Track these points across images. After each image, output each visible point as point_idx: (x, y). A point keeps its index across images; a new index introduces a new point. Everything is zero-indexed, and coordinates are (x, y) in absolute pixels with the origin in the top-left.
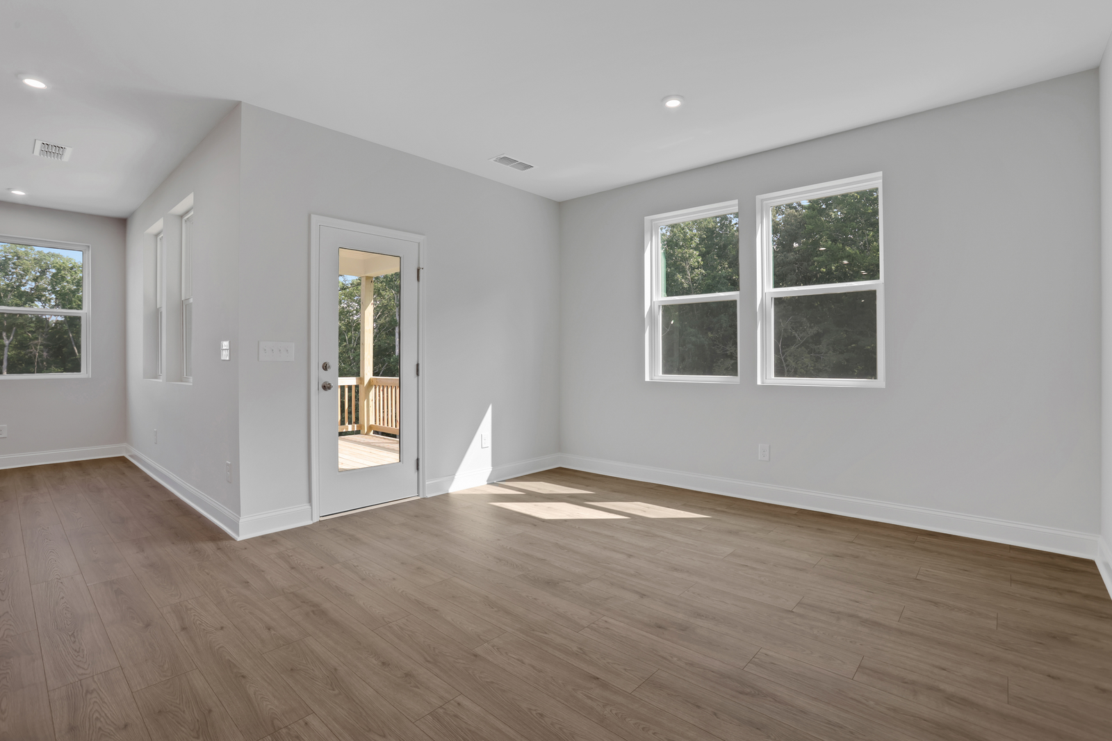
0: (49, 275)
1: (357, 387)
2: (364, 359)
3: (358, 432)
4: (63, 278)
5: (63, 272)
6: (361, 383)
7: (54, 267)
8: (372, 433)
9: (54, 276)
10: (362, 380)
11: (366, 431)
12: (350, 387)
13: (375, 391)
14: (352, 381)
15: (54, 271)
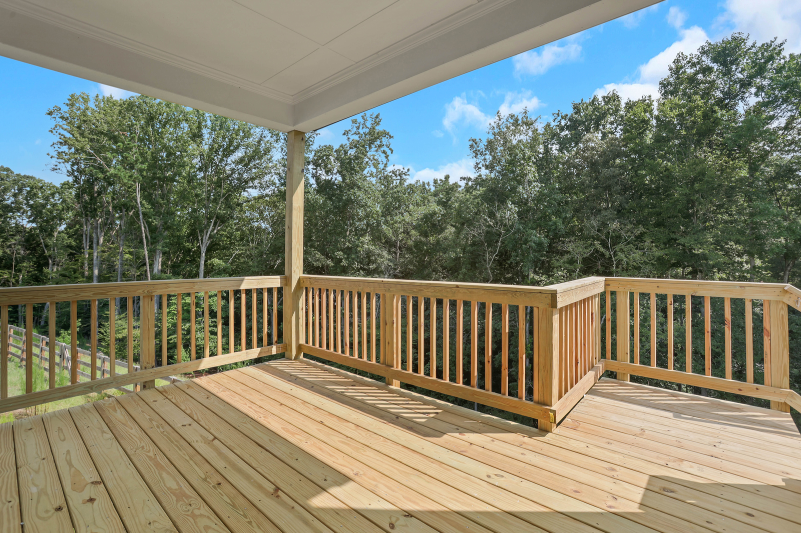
0: (25, 192)
1: (280, 290)
2: (291, 249)
3: (281, 356)
4: (35, 195)
5: (35, 190)
6: (286, 285)
7: (28, 186)
8: (301, 357)
9: (28, 192)
10: (287, 280)
11: (294, 353)
12: (270, 290)
13: (307, 295)
14: (274, 281)
15: (28, 189)
